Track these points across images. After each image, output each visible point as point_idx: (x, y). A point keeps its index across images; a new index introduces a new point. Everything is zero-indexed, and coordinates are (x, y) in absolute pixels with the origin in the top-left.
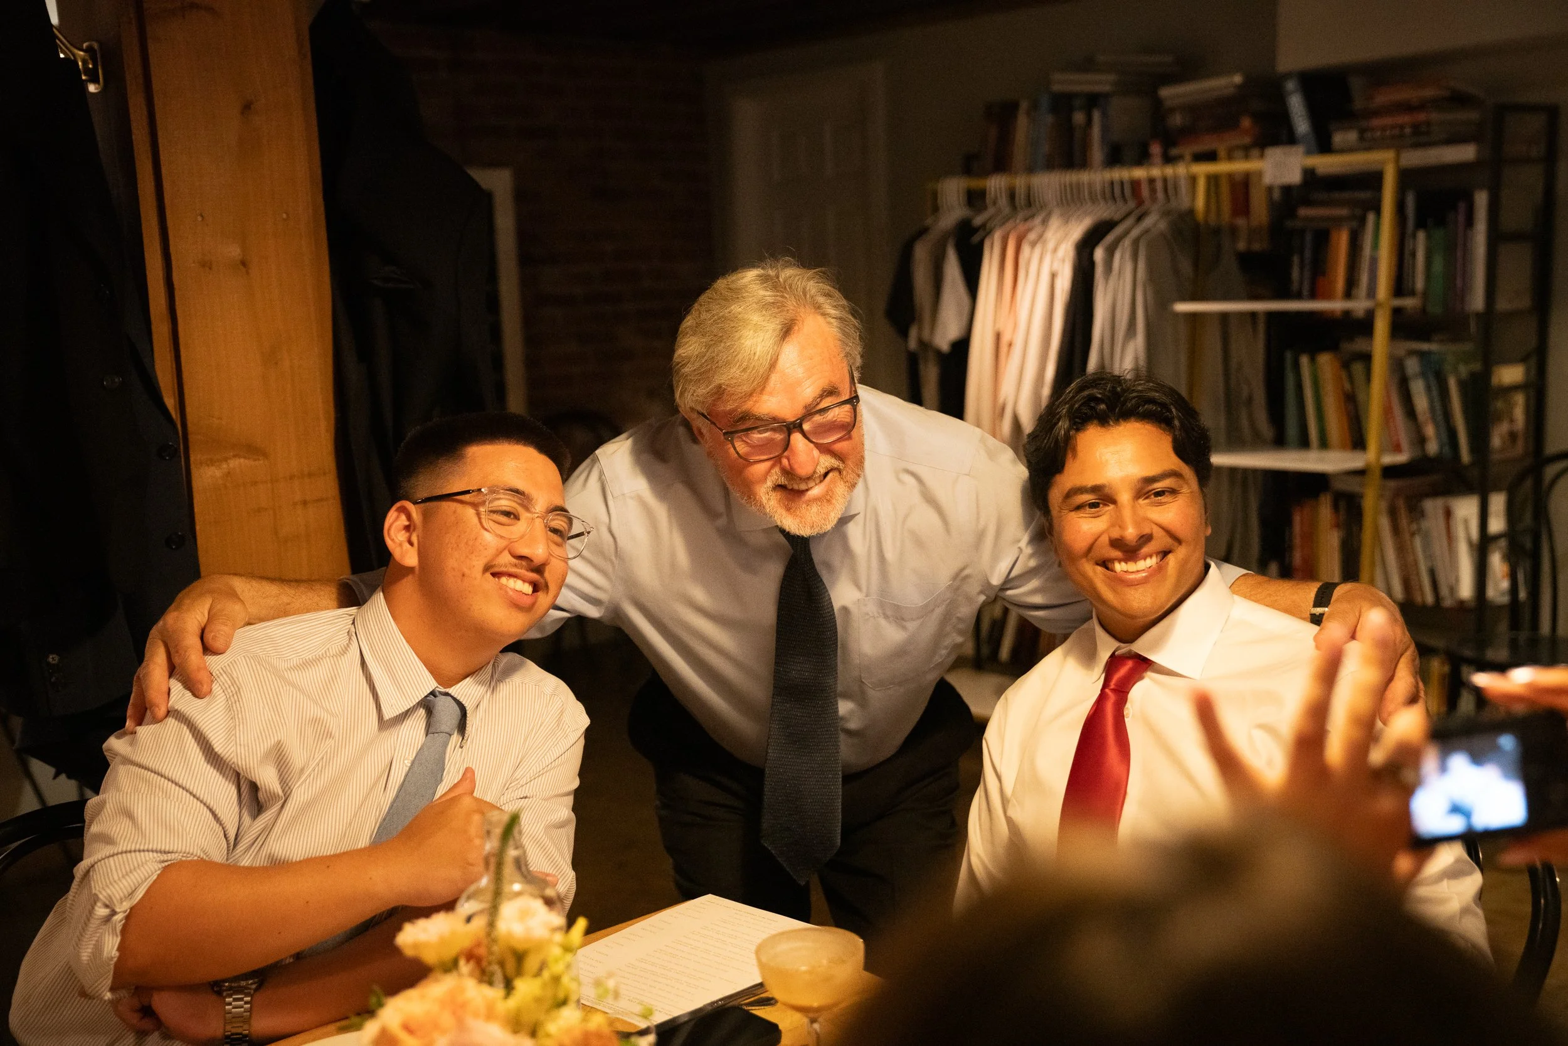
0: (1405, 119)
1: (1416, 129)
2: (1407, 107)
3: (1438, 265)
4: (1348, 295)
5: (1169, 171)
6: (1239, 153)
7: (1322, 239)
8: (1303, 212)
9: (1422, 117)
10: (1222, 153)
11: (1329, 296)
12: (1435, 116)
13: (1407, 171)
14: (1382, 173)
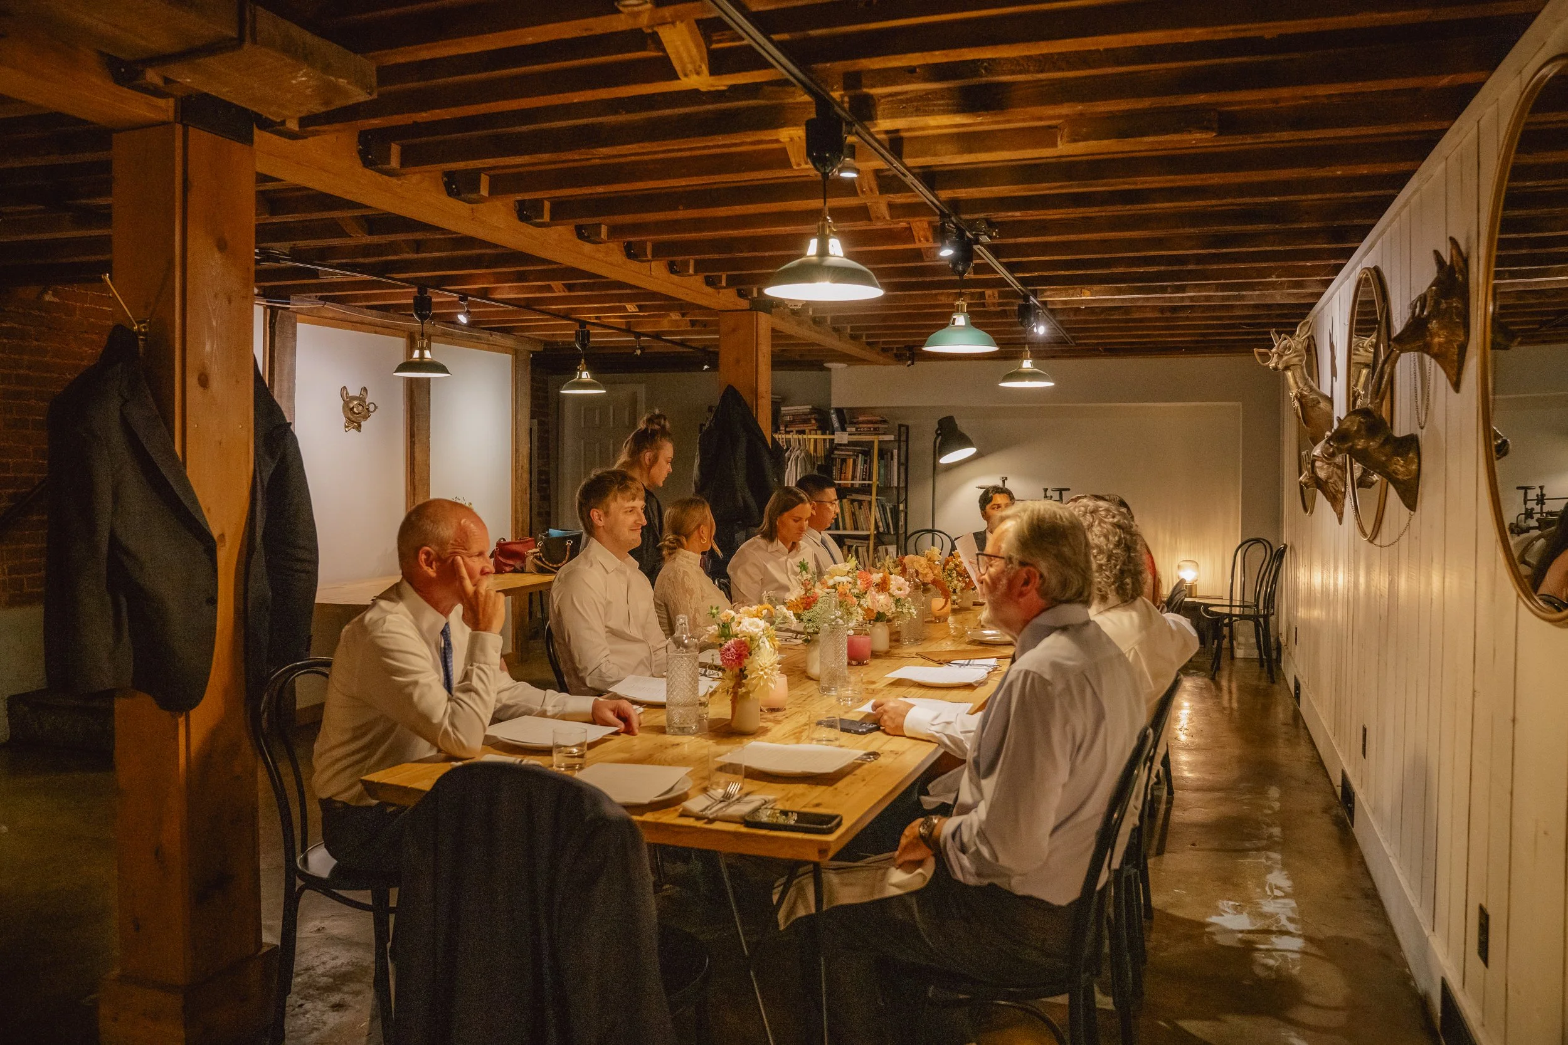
0: (871, 426)
1: (875, 429)
2: (871, 422)
3: (882, 471)
4: (853, 478)
5: (788, 436)
6: (813, 432)
7: (844, 461)
8: (836, 452)
9: (876, 426)
10: (807, 431)
11: (845, 479)
12: (880, 426)
13: (880, 442)
14: (873, 442)
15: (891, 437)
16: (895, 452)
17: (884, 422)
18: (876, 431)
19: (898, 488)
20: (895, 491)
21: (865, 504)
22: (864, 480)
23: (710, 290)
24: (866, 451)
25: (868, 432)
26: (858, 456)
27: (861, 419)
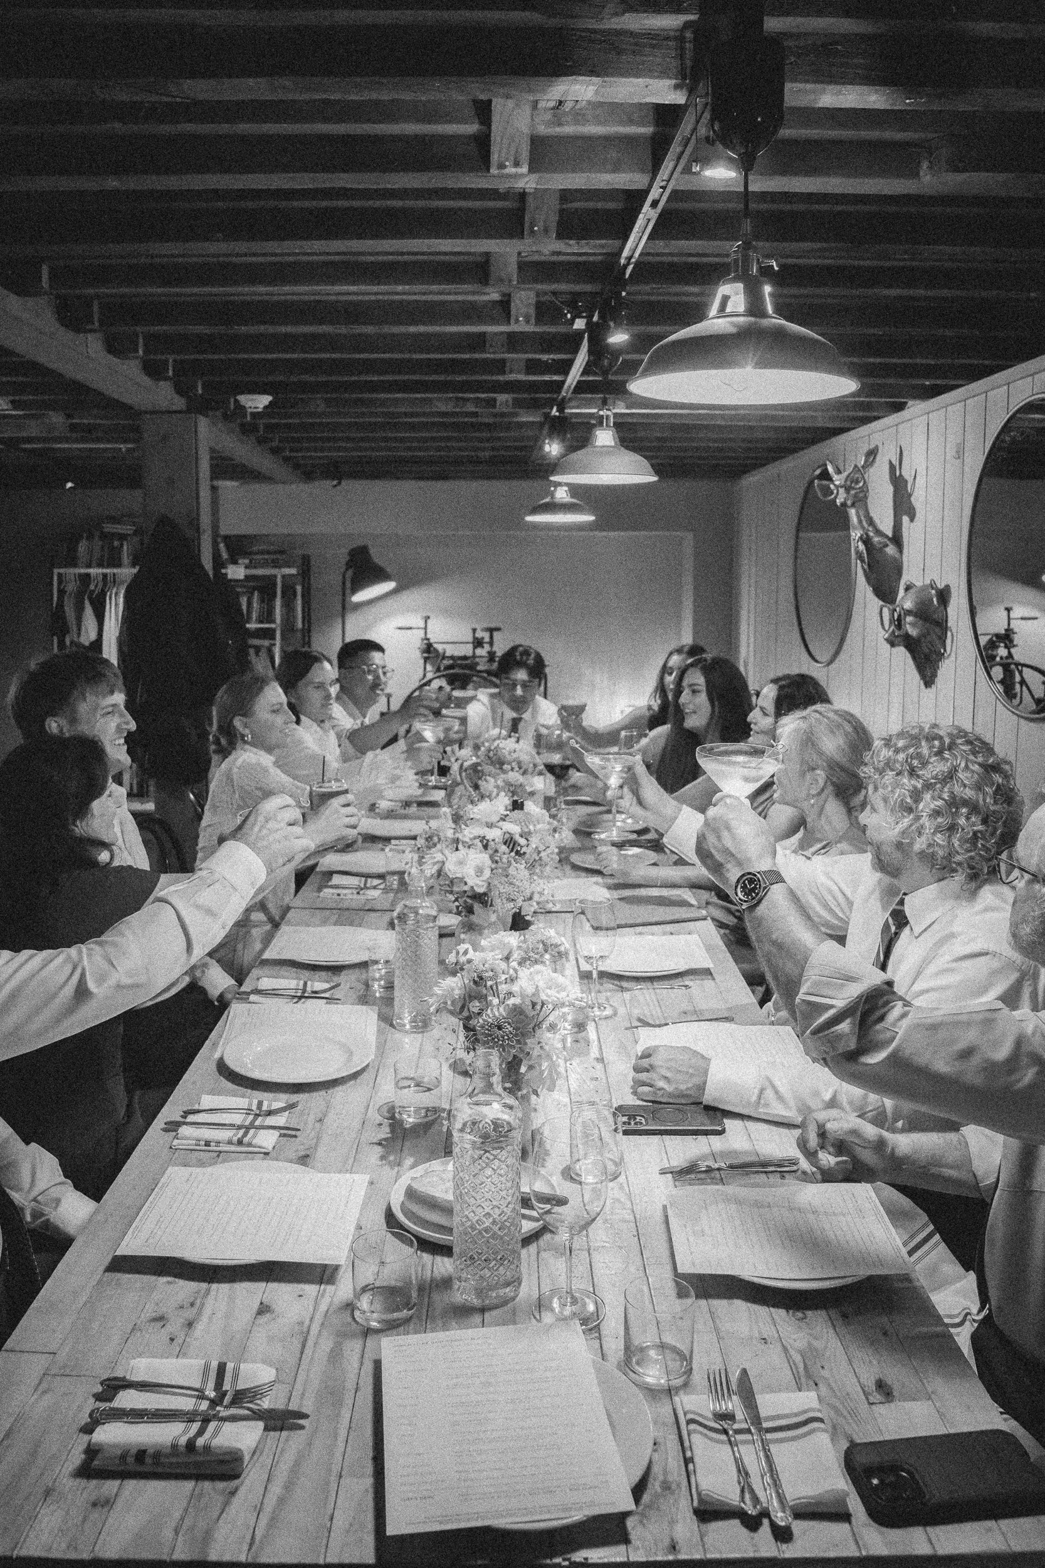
0: (268, 557)
3: (286, 612)
9: (274, 557)
12: (278, 556)
13: (283, 577)
14: (275, 576)
15: (293, 571)
16: (299, 588)
17: (282, 552)
18: (276, 564)
19: (303, 629)
20: (299, 635)
21: (264, 650)
22: (261, 622)
23: (146, 381)
24: (266, 588)
25: (265, 564)
26: (252, 594)
27: (255, 549)
